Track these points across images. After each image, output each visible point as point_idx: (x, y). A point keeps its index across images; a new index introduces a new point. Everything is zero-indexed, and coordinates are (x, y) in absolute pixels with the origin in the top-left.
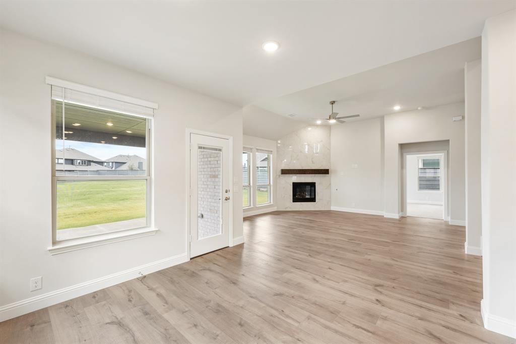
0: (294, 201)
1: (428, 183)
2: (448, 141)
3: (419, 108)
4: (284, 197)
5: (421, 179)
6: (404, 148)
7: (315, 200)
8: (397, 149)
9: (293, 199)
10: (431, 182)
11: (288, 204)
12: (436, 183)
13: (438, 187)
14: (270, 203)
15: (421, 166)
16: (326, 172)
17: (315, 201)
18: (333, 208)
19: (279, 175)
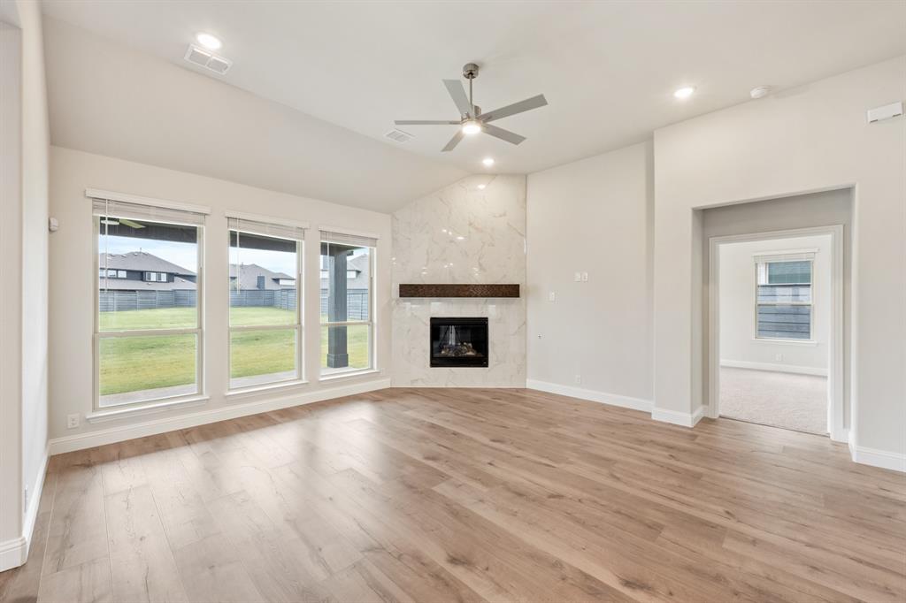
0: (433, 365)
1: (781, 318)
2: (847, 191)
3: (755, 93)
4: (409, 353)
5: (761, 310)
6: (712, 220)
7: (487, 361)
8: (687, 223)
9: (432, 358)
10: (787, 317)
11: (420, 371)
12: (800, 319)
13: (804, 329)
14: (372, 368)
15: (763, 280)
16: (512, 291)
17: (486, 366)
18: (532, 384)
19: (397, 300)
